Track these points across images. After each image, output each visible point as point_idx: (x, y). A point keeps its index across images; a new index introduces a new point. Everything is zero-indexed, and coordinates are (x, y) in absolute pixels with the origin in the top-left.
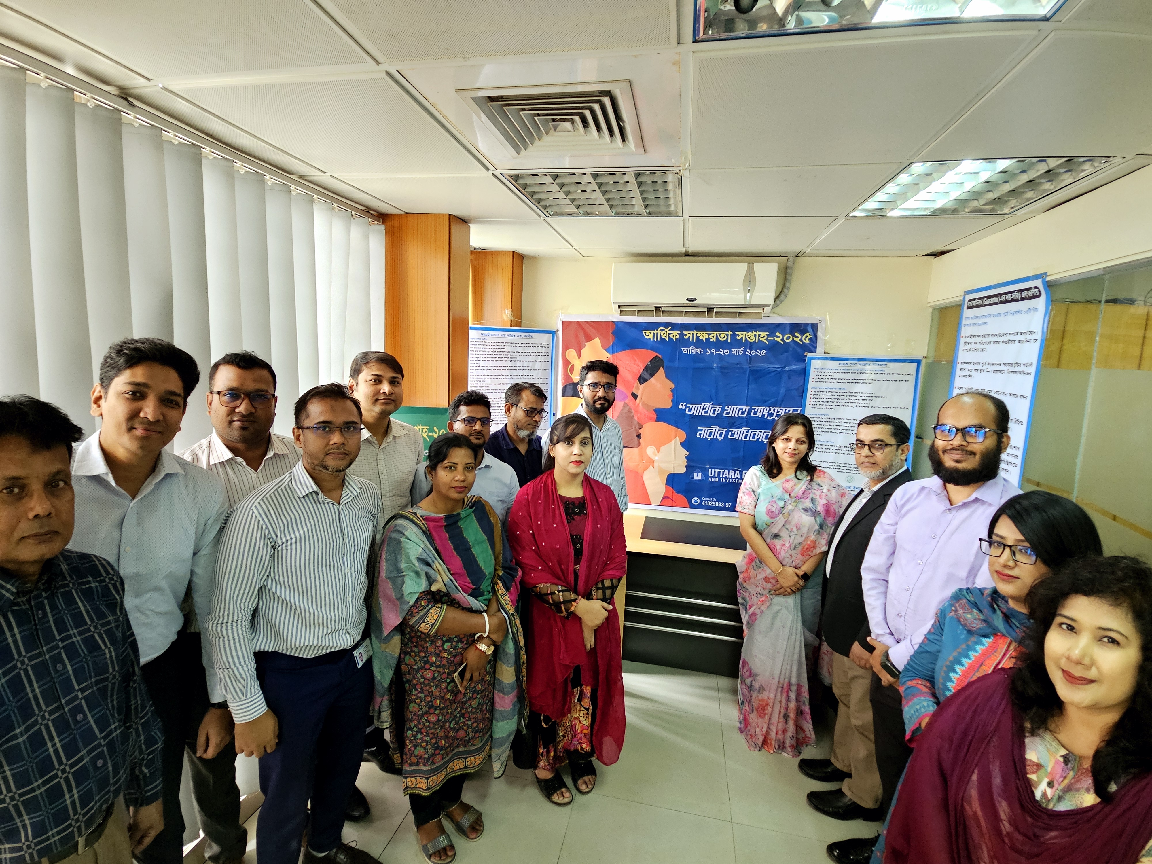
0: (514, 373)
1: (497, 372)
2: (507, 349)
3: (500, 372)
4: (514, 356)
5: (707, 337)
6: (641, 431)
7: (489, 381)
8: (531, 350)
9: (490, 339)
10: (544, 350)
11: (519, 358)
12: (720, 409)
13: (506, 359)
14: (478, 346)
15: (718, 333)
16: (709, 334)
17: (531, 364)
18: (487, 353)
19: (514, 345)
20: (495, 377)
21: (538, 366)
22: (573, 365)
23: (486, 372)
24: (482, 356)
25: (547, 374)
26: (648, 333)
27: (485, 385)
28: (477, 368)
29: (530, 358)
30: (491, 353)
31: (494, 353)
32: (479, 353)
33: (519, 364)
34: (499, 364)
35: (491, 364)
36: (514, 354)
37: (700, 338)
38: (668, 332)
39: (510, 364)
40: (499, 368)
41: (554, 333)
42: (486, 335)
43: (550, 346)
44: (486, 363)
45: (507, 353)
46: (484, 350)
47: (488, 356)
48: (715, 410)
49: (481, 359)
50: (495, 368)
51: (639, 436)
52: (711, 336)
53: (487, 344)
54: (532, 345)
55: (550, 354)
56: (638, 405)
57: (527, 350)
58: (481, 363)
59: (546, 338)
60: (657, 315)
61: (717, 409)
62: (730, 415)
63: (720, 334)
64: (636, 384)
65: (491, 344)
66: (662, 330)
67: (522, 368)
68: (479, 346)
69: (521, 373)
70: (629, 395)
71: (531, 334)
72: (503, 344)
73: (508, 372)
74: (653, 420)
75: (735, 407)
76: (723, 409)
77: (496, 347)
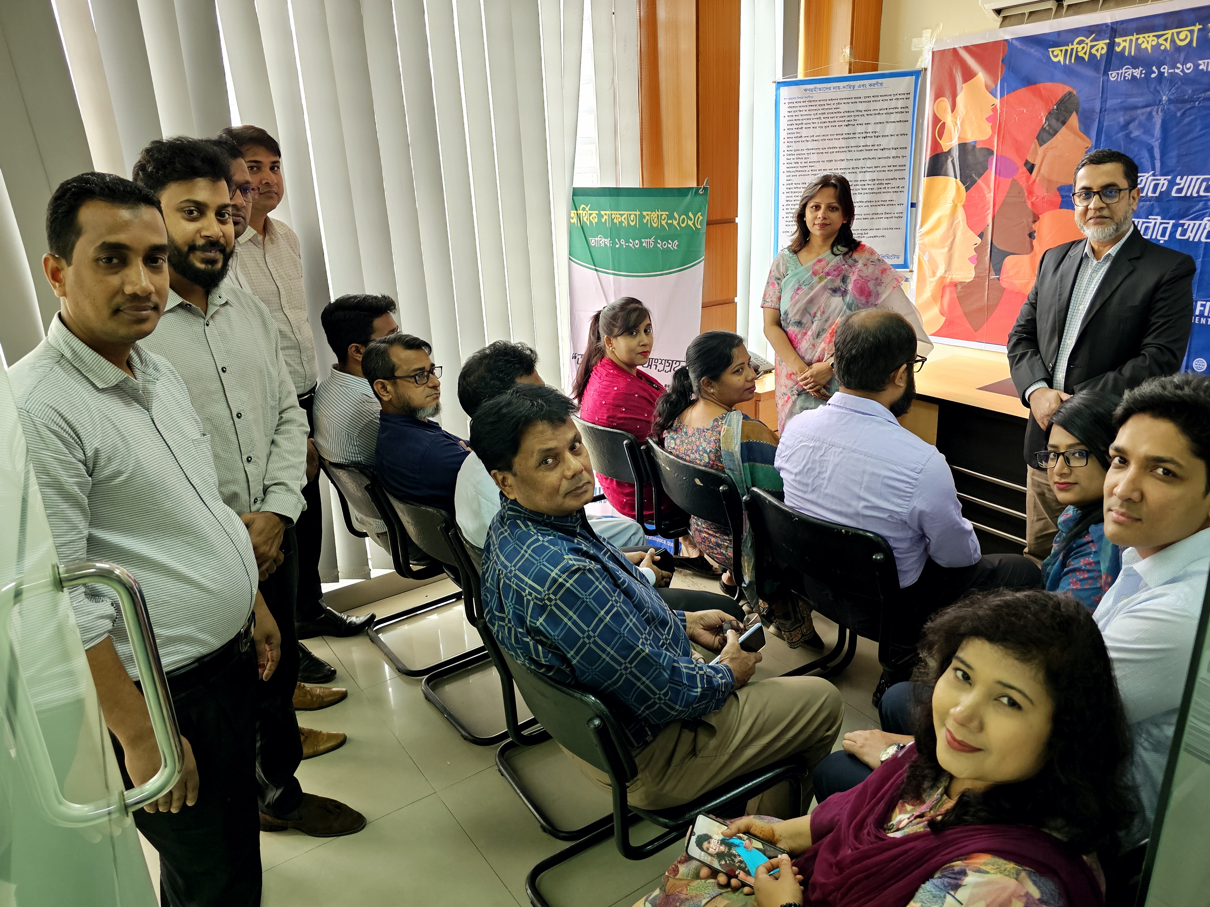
0: (853, 143)
1: (827, 144)
2: (843, 108)
3: (831, 144)
4: (852, 118)
5: (1154, 43)
6: (1035, 227)
7: (814, 158)
8: (878, 105)
9: (817, 96)
10: (900, 104)
11: (861, 120)
12: (1166, 183)
13: (840, 123)
14: (799, 108)
15: (1175, 31)
16: (1158, 37)
17: (878, 128)
18: (813, 116)
19: (853, 100)
20: (824, 151)
21: (890, 129)
22: (944, 123)
23: (810, 145)
24: (804, 122)
25: (905, 141)
26: (1057, 51)
27: (809, 164)
28: (798, 139)
29: (878, 118)
30: (818, 116)
31: (822, 116)
32: (801, 118)
33: (859, 129)
34: (830, 131)
35: (818, 131)
36: (852, 114)
37: (1143, 46)
38: (1090, 44)
39: (846, 130)
40: (830, 137)
41: (917, 74)
42: (811, 90)
43: (912, 96)
44: (811, 132)
45: (842, 114)
46: (807, 113)
47: (815, 121)
48: (1156, 186)
49: (804, 126)
50: (824, 138)
51: (1031, 235)
52: (1161, 41)
53: (813, 103)
54: (881, 98)
55: (911, 110)
56: (1034, 181)
57: (872, 106)
58: (804, 132)
59: (905, 84)
60: (1058, 15)
61: (1161, 182)
62: (1183, 194)
63: (1178, 33)
64: (1033, 146)
65: (818, 103)
66: (1080, 43)
67: (864, 135)
68: (801, 109)
69: (862, 142)
70: (1020, 163)
71: (880, 81)
72: (837, 102)
73: (843, 143)
74: (1055, 208)
75: (1195, 177)
76: (1172, 183)
77: (826, 107)
